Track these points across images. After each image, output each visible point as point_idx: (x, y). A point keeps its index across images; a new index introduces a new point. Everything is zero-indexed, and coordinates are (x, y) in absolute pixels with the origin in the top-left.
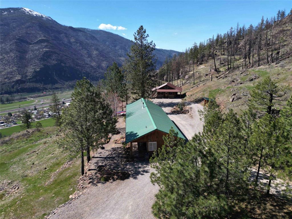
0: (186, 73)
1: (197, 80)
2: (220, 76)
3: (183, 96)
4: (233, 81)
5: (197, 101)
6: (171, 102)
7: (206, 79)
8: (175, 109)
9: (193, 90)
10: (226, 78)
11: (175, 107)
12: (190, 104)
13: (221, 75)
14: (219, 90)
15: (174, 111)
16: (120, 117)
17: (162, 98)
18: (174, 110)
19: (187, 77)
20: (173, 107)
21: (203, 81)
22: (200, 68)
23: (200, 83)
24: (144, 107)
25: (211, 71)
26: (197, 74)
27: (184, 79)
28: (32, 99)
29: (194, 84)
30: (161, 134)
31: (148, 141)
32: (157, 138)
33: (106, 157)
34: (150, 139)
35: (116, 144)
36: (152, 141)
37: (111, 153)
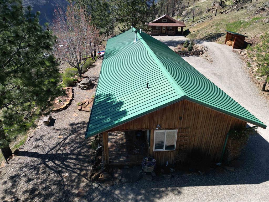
0: (183, 8)
1: (197, 17)
2: (225, 11)
3: (186, 33)
4: (263, 9)
5: (209, 38)
6: (170, 40)
7: (207, 15)
8: (179, 48)
9: (197, 26)
10: (242, 10)
11: (178, 46)
12: (200, 42)
13: (227, 10)
14: (241, 23)
15: (179, 52)
16: (100, 59)
17: (158, 35)
18: (179, 50)
19: (184, 13)
20: (175, 46)
21: (205, 17)
22: (200, 2)
23: (200, 20)
24: (137, 40)
25: (214, 5)
26: (197, 9)
27: (181, 16)
29: (193, 21)
30: (193, 109)
31: (153, 129)
32: (179, 121)
33: (47, 153)
34: (159, 123)
35: (82, 112)
36: (165, 128)
37: (63, 142)
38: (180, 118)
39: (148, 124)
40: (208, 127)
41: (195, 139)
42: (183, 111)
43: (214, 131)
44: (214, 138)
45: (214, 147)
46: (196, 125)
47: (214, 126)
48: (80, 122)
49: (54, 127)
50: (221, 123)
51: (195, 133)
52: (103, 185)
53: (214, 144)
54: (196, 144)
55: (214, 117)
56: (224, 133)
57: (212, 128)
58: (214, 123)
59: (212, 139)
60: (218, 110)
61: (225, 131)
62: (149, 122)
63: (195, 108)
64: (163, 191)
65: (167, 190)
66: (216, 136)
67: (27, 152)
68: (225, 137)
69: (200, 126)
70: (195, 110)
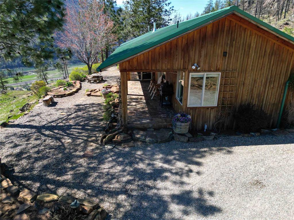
4: (287, 24)
28: (33, 73)
30: (242, 39)
31: (188, 70)
32: (223, 58)
33: (45, 125)
34: (196, 61)
35: (91, 97)
36: (203, 70)
37: (66, 117)
38: (225, 54)
39: (181, 62)
40: (261, 70)
41: (244, 90)
42: (229, 42)
43: (269, 77)
44: (270, 88)
45: (268, 104)
46: (245, 67)
47: (269, 68)
48: (88, 104)
49: (56, 107)
50: (279, 65)
51: (244, 79)
52: (119, 147)
53: (268, 98)
54: (245, 97)
55: (269, 55)
56: (282, 81)
57: (267, 73)
58: (269, 64)
59: (267, 89)
60: (278, 34)
61: (284, 78)
62: (183, 59)
63: (244, 38)
64: (205, 152)
65: (211, 150)
66: (272, 86)
67: (18, 124)
68: (284, 87)
69: (250, 68)
70: (245, 42)
